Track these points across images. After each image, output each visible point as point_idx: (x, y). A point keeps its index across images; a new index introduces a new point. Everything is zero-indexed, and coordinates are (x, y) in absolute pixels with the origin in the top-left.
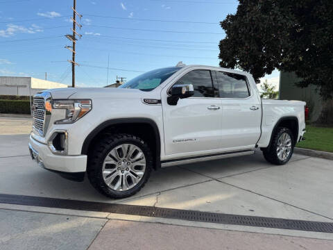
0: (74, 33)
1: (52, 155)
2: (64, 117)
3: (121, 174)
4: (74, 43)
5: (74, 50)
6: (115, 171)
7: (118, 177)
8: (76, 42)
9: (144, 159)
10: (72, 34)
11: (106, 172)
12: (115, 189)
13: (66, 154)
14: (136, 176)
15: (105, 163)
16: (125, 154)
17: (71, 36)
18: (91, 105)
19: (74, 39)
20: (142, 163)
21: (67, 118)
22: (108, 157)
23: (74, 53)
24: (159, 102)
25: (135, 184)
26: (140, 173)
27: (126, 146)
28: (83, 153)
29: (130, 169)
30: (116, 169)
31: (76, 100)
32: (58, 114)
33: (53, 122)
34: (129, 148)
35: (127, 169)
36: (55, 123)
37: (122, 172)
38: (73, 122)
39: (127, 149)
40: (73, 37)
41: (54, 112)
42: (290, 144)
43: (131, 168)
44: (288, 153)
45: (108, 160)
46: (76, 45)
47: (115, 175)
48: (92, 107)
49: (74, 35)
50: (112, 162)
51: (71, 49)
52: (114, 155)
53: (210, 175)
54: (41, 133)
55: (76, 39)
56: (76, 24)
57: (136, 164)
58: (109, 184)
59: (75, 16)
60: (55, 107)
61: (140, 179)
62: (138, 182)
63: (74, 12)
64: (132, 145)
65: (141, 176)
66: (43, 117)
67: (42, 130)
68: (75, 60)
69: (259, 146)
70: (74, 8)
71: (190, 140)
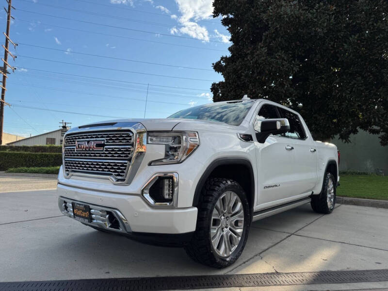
0: (5, 64)
1: (150, 210)
2: (163, 156)
4: (4, 77)
5: (4, 85)
6: (218, 229)
7: (222, 238)
8: (7, 75)
9: (243, 211)
10: (2, 65)
14: (236, 235)
15: (213, 218)
16: (227, 205)
18: (199, 139)
19: (5, 72)
20: (240, 217)
21: (167, 156)
23: (3, 91)
24: (251, 138)
25: (236, 246)
26: (239, 231)
27: (229, 194)
28: (194, 205)
29: (229, 227)
30: (220, 226)
33: (148, 162)
36: (150, 164)
37: (223, 230)
38: (180, 161)
39: (229, 198)
40: (4, 69)
42: (333, 191)
44: (332, 200)
45: (215, 214)
46: (6, 79)
47: (219, 234)
48: (199, 142)
49: (5, 67)
50: (217, 216)
52: (219, 206)
53: (286, 230)
54: (118, 180)
55: (8, 73)
56: (8, 54)
57: (235, 218)
58: (215, 248)
59: (8, 44)
60: (149, 142)
61: (240, 238)
62: (238, 242)
63: (7, 40)
64: (233, 193)
65: (241, 235)
66: (127, 156)
67: (121, 176)
68: (5, 98)
69: (314, 193)
70: (7, 34)
71: (276, 186)
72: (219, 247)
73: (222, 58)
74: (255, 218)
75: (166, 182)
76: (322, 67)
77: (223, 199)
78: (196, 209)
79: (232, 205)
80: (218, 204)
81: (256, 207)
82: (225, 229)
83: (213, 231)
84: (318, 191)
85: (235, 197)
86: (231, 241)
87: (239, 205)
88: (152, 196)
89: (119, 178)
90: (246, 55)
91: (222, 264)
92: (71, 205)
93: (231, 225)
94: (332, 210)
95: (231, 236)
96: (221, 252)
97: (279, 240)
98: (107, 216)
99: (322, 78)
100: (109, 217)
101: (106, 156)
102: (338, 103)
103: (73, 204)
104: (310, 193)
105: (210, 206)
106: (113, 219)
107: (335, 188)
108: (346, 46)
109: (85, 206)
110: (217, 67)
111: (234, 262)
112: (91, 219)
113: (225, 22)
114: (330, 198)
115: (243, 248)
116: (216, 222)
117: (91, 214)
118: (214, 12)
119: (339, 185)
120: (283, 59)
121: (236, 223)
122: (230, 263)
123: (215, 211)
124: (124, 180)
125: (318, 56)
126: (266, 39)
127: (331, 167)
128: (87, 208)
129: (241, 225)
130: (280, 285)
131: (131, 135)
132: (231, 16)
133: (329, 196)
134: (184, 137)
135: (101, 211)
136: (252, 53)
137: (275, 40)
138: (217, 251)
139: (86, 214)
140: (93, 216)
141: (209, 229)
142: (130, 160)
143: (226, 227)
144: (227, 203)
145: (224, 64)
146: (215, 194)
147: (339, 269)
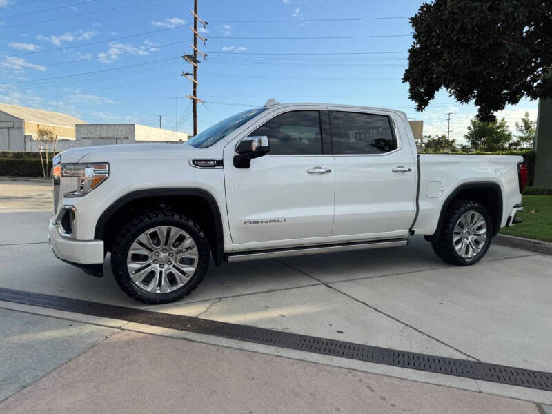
0: (195, 51)
1: (61, 240)
2: (76, 189)
3: (160, 269)
4: (195, 67)
5: (195, 79)
6: (150, 265)
7: (152, 274)
8: (198, 65)
9: (196, 249)
10: (192, 53)
11: (133, 265)
12: (148, 290)
13: (74, 239)
14: (184, 273)
15: (131, 252)
16: (162, 240)
17: (189, 57)
18: (109, 170)
19: (195, 61)
20: (192, 254)
22: (135, 245)
23: (195, 84)
24: (220, 163)
25: (181, 285)
26: (190, 269)
27: (164, 229)
28: (97, 237)
29: (174, 263)
30: (150, 261)
31: (88, 165)
32: (69, 183)
33: (63, 194)
34: (169, 232)
35: (169, 262)
36: (65, 196)
37: (161, 266)
38: (84, 194)
39: (165, 233)
40: (194, 59)
41: (63, 180)
42: (484, 231)
43: (175, 261)
45: (135, 249)
46: (197, 69)
47: (148, 270)
48: (108, 173)
49: (195, 55)
50: (143, 252)
51: (191, 78)
52: (145, 241)
55: (198, 62)
56: (197, 37)
58: (138, 282)
59: (197, 24)
61: (188, 278)
62: (185, 282)
63: (195, 18)
64: (174, 228)
65: (191, 274)
68: (197, 95)
69: (418, 233)
70: (195, 13)
71: (275, 221)
72: (145, 282)
78: (102, 243)
79: (172, 240)
80: (143, 237)
82: (167, 266)
86: (171, 278)
87: (189, 241)
94: (474, 261)
96: (150, 288)
104: (400, 232)
116: (139, 257)
134: (87, 170)
138: (141, 286)
141: (124, 263)
143: (169, 264)
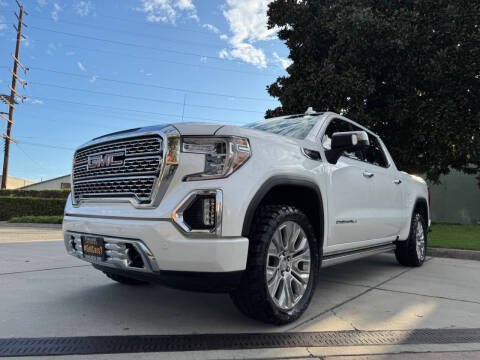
0: (13, 93)
2: (202, 170)
4: (11, 108)
5: (10, 118)
7: (282, 283)
8: (14, 106)
9: (308, 250)
10: (9, 94)
12: (280, 305)
14: (300, 281)
15: (269, 254)
17: (6, 97)
18: (250, 148)
19: (12, 102)
20: (305, 257)
23: (10, 124)
24: (319, 155)
25: (301, 296)
27: (290, 225)
28: (244, 234)
29: (291, 269)
33: (182, 177)
35: (288, 269)
36: (184, 180)
37: (283, 273)
38: (225, 175)
39: (290, 231)
40: (11, 99)
44: (423, 249)
45: (271, 249)
46: (14, 110)
47: (278, 278)
48: (251, 152)
49: (13, 96)
50: (275, 253)
51: (7, 117)
52: (277, 239)
53: (364, 283)
54: (142, 202)
55: (16, 103)
56: (17, 80)
57: (299, 259)
58: (273, 295)
59: (18, 68)
60: (184, 150)
61: (305, 286)
62: (303, 292)
63: (16, 62)
64: (295, 224)
65: (306, 282)
66: (154, 170)
67: (146, 196)
68: (11, 134)
69: (400, 238)
70: (16, 56)
71: (352, 221)
72: (277, 295)
73: (279, 79)
74: (325, 262)
75: (206, 203)
76: (403, 88)
77: (283, 231)
78: (246, 240)
79: (294, 240)
80: (277, 236)
81: (327, 248)
82: (285, 273)
83: (269, 273)
84: (404, 236)
85: (299, 231)
86: (294, 288)
87: (304, 241)
88: (186, 220)
89: (143, 199)
90: (309, 74)
91: (281, 318)
92: (79, 240)
93: (293, 267)
94: (423, 261)
95: (293, 282)
96: (281, 303)
97: (357, 294)
98: (127, 251)
99: (403, 102)
100: (129, 253)
101: (127, 171)
102: (425, 133)
103: (82, 238)
104: (394, 238)
105: (265, 238)
106: (135, 255)
107: (425, 233)
108: (433, 62)
109: (98, 240)
110: (273, 90)
111: (298, 317)
112: (105, 257)
113: (283, 35)
114: (420, 247)
115: (310, 300)
116: (274, 261)
117: (105, 249)
118: (269, 23)
119: (430, 231)
120: (355, 77)
121: (301, 265)
122: (293, 319)
123: (272, 246)
124: (149, 202)
125: (399, 75)
126: (333, 54)
127: (420, 207)
128: (100, 242)
129: (307, 267)
130: (363, 345)
131: (160, 141)
132: (289, 28)
133: (418, 244)
134: (231, 144)
135: (119, 244)
136: (316, 71)
137: (344, 54)
138: (274, 300)
139: (99, 250)
140: (109, 252)
141: (264, 269)
142: (157, 175)
143: (287, 271)
144: (288, 238)
145: (281, 86)
146: (272, 223)
147: (441, 327)
